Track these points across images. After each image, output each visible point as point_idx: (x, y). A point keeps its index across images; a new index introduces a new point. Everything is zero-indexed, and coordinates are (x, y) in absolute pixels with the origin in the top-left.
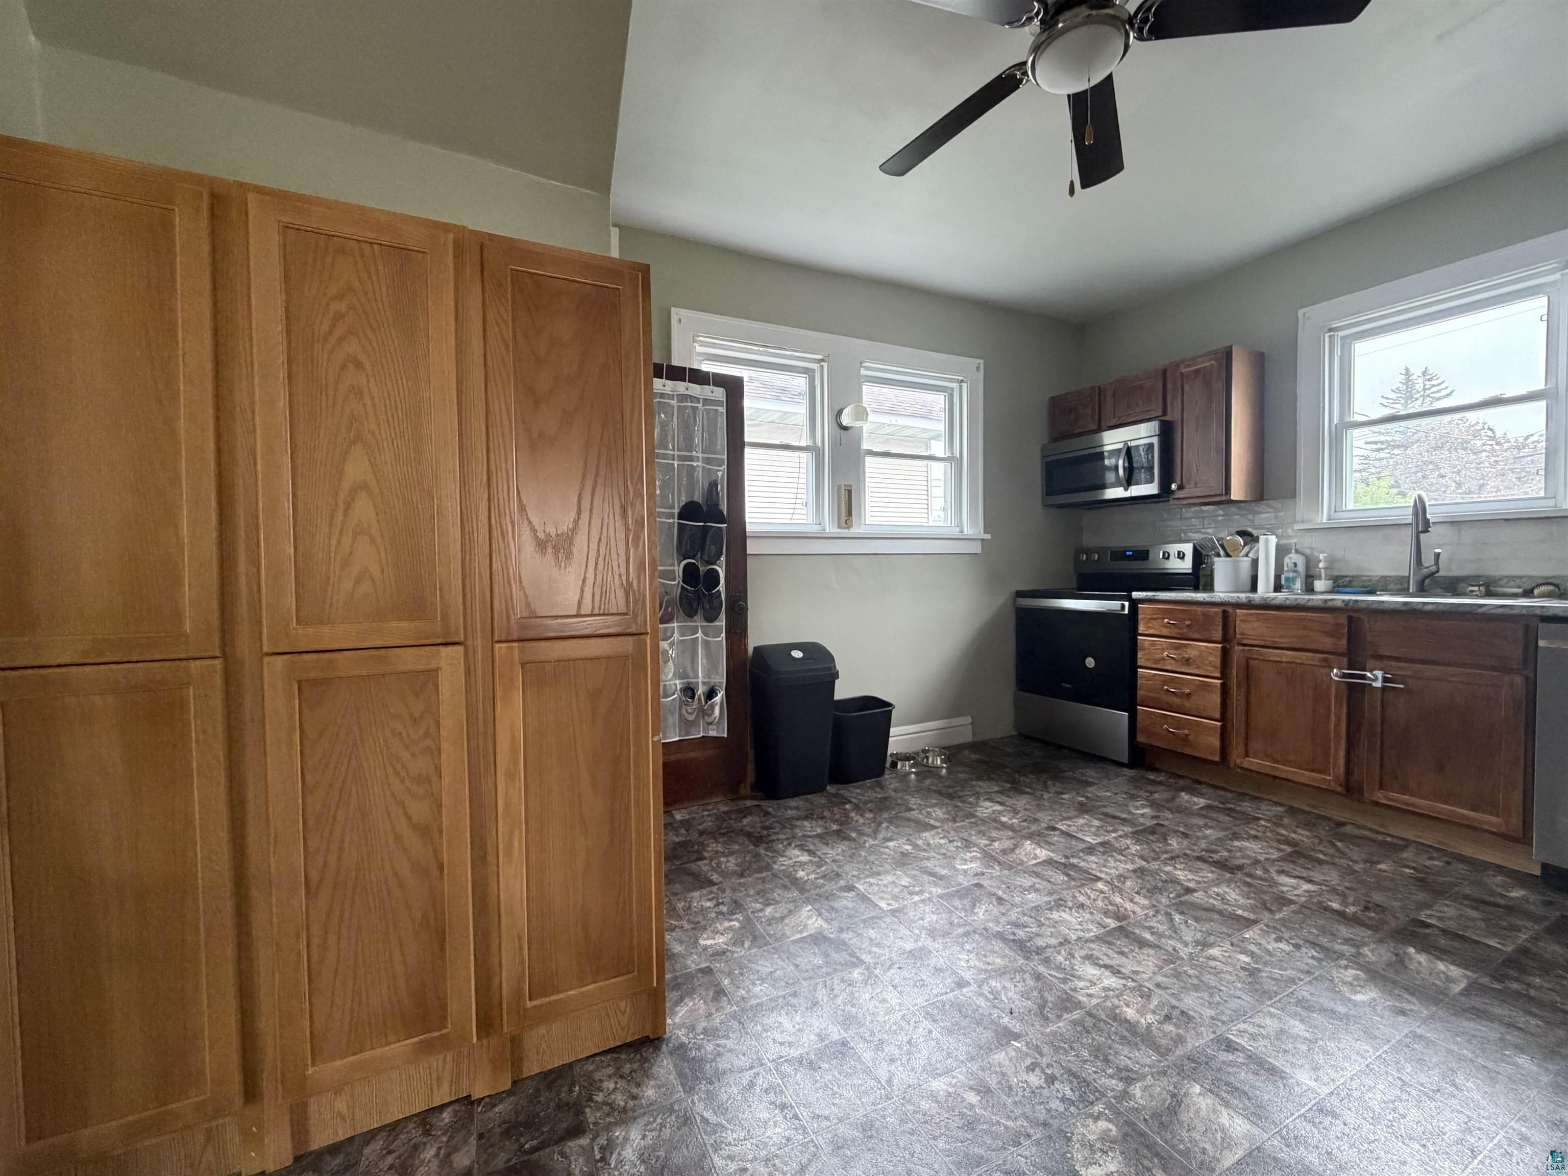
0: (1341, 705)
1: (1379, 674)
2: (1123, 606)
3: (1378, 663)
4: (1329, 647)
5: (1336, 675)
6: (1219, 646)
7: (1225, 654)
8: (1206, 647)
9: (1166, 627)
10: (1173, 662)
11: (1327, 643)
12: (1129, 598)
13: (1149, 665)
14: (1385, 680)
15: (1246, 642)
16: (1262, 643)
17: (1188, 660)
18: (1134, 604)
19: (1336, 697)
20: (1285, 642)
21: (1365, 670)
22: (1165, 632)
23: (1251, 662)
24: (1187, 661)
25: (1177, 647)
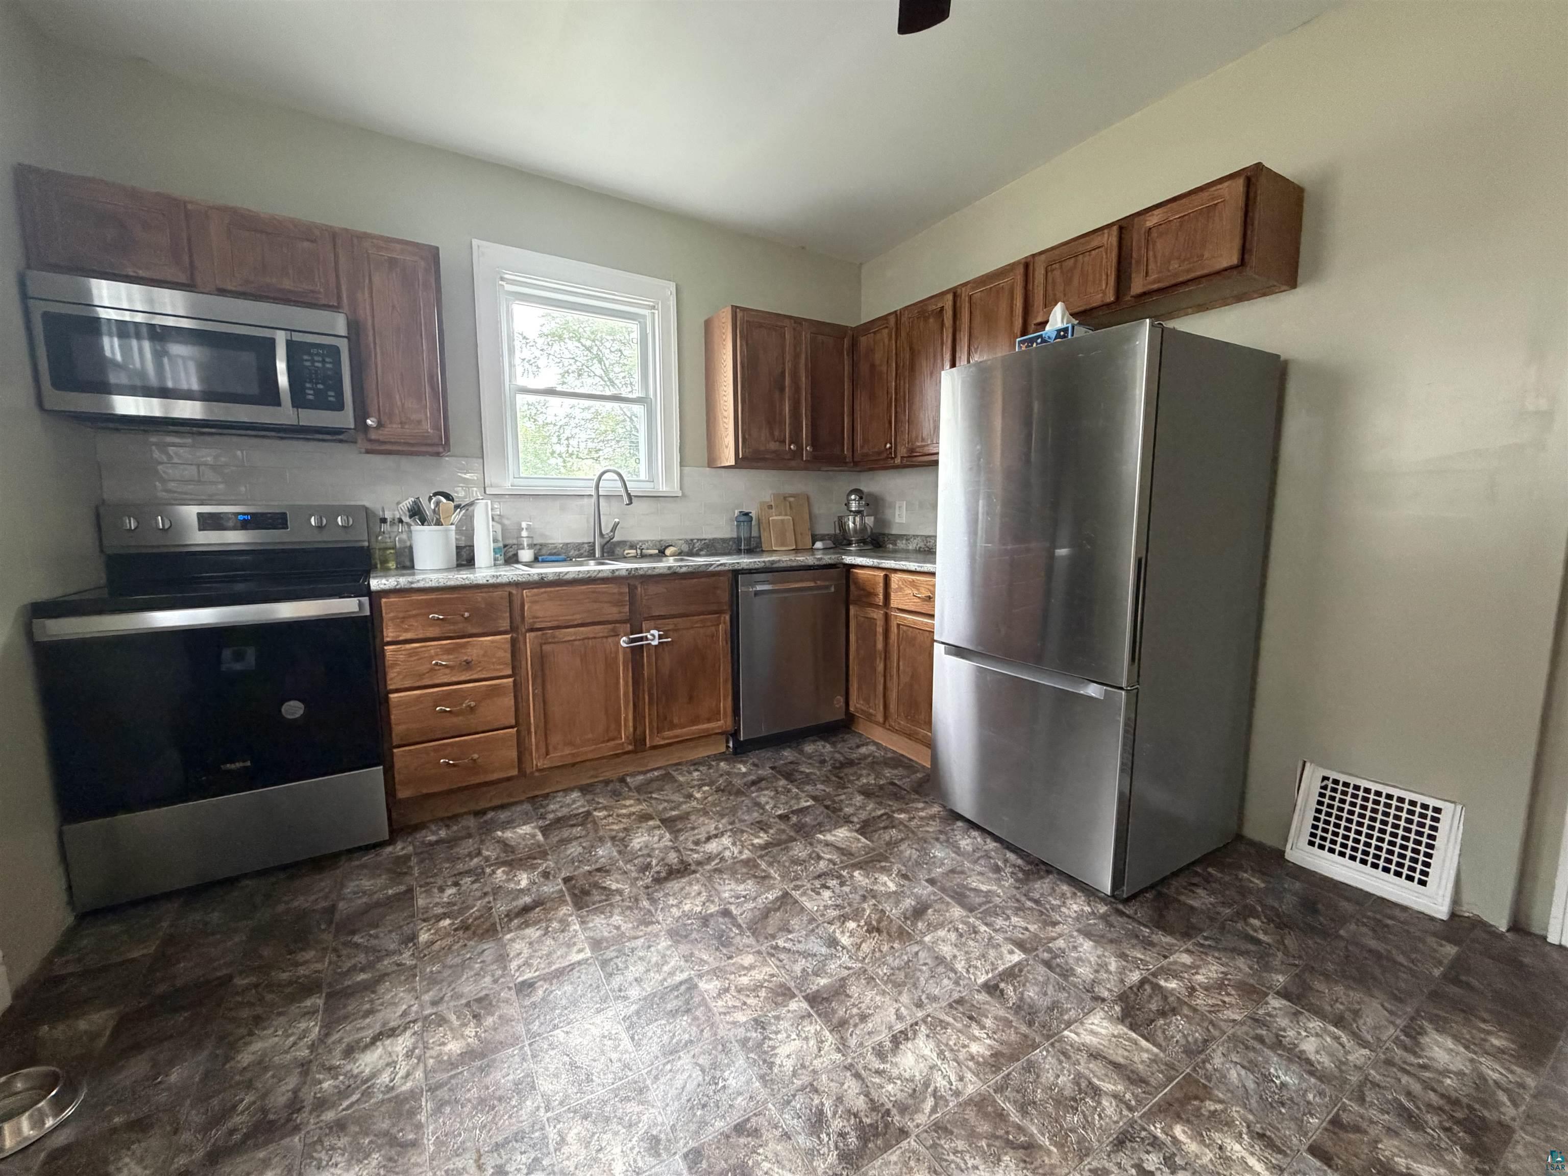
0: (628, 670)
1: (655, 633)
2: (361, 605)
3: (652, 623)
4: (617, 617)
5: (624, 641)
6: (509, 636)
7: (514, 645)
8: (492, 642)
9: (431, 626)
10: (447, 671)
11: (612, 612)
12: (369, 593)
13: (407, 684)
14: (660, 637)
15: (538, 626)
16: (555, 624)
17: (468, 663)
18: (375, 597)
19: (624, 663)
20: (578, 618)
21: (641, 632)
22: (432, 632)
23: (544, 647)
24: (468, 665)
25: (448, 651)
